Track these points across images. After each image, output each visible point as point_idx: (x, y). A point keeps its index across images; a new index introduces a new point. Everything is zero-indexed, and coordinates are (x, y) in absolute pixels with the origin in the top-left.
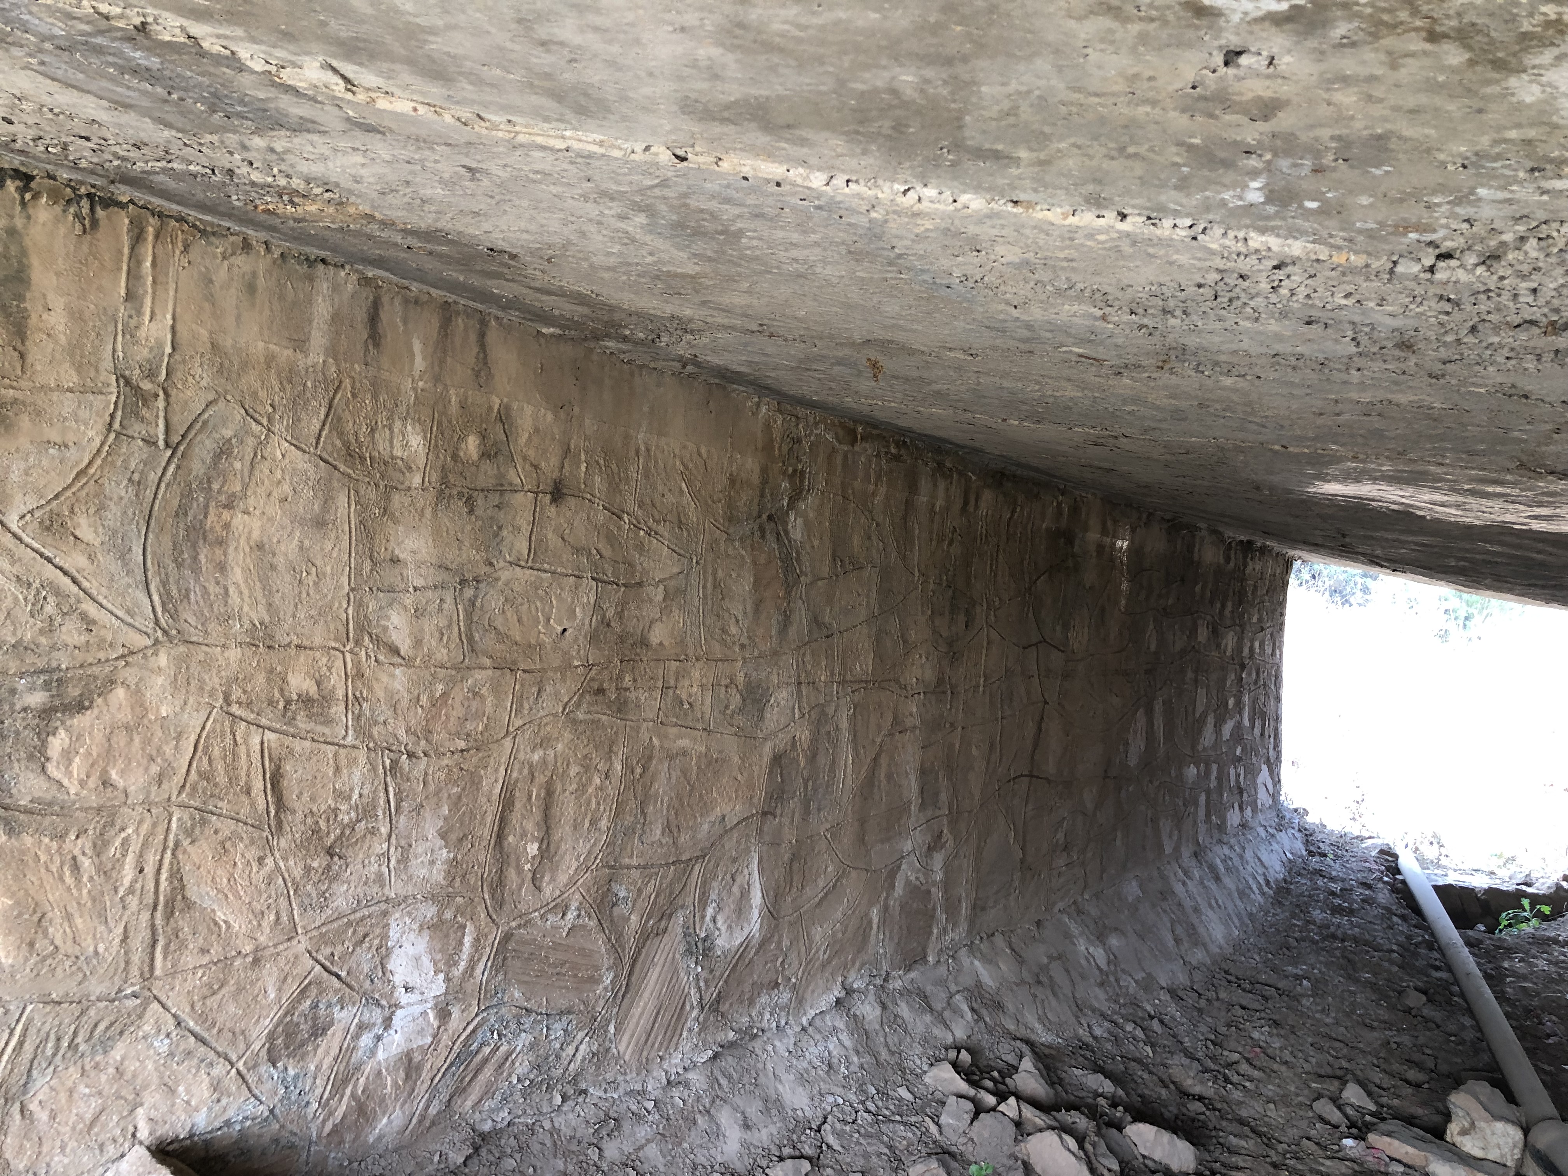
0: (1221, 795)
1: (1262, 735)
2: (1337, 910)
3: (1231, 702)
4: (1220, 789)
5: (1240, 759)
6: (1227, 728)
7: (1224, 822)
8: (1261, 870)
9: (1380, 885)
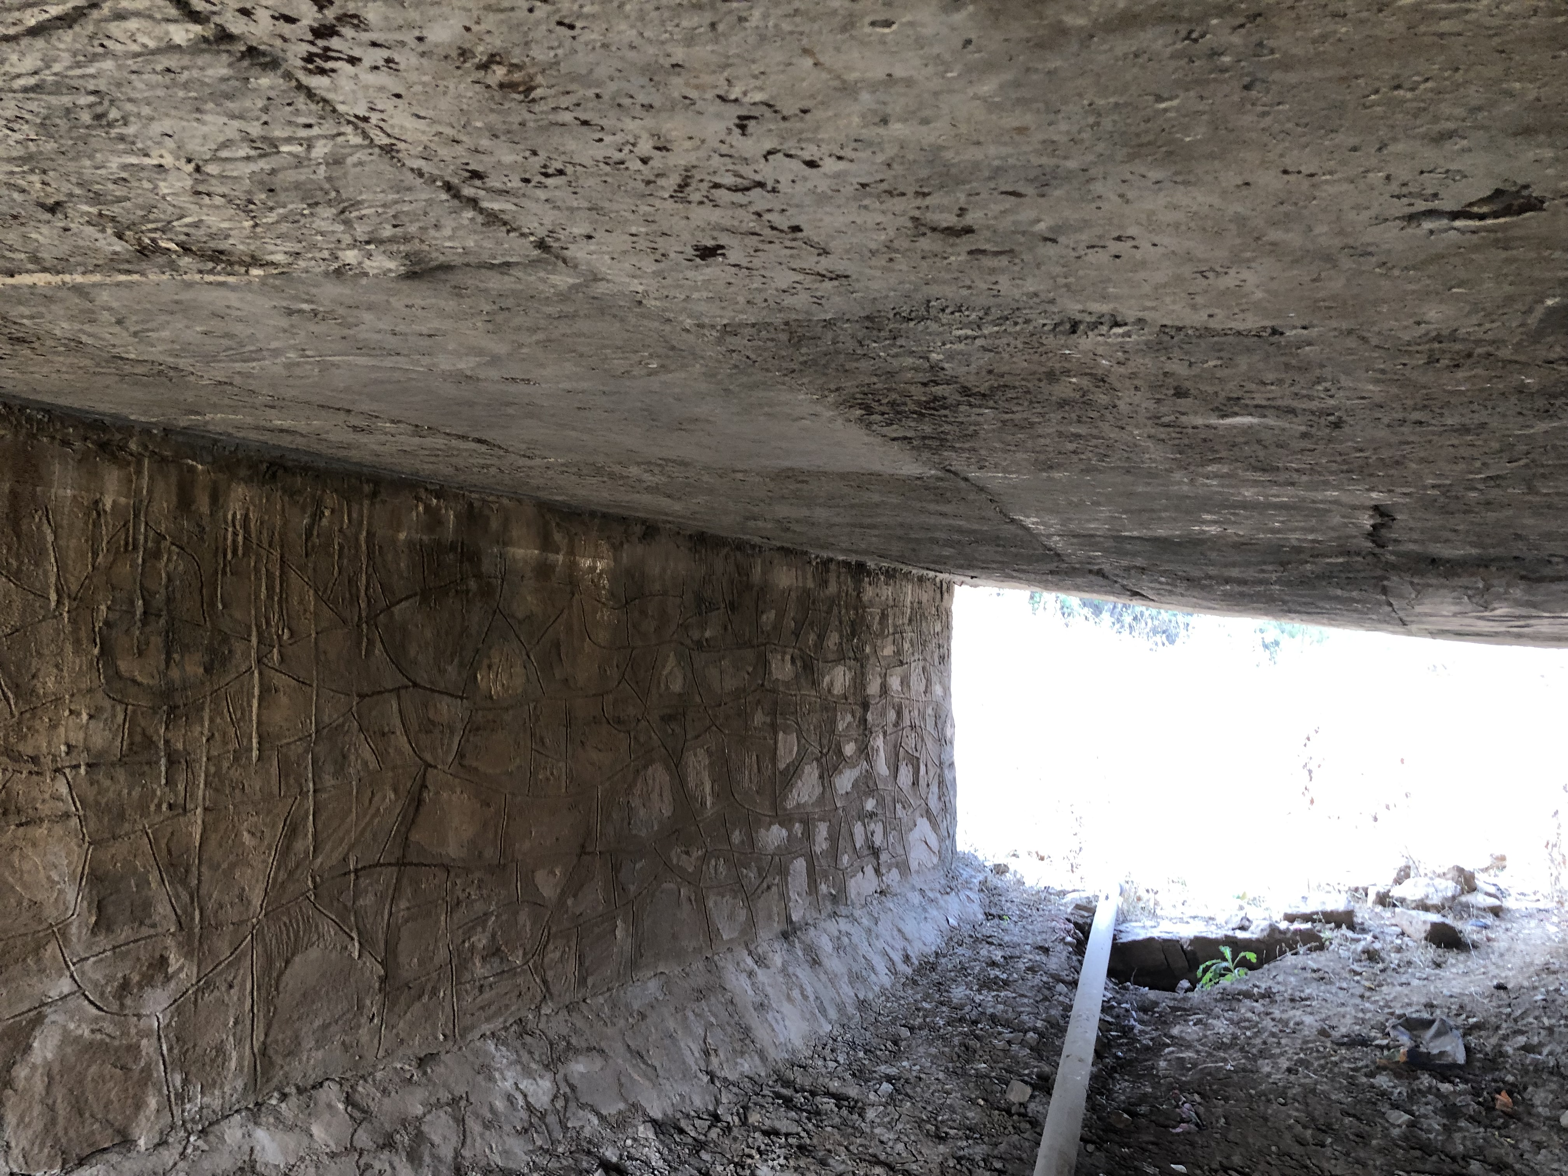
0: (836, 858)
1: (915, 783)
2: (987, 984)
3: (849, 749)
4: (834, 853)
5: (872, 815)
6: (845, 781)
7: (843, 890)
8: (899, 944)
9: (1061, 947)
